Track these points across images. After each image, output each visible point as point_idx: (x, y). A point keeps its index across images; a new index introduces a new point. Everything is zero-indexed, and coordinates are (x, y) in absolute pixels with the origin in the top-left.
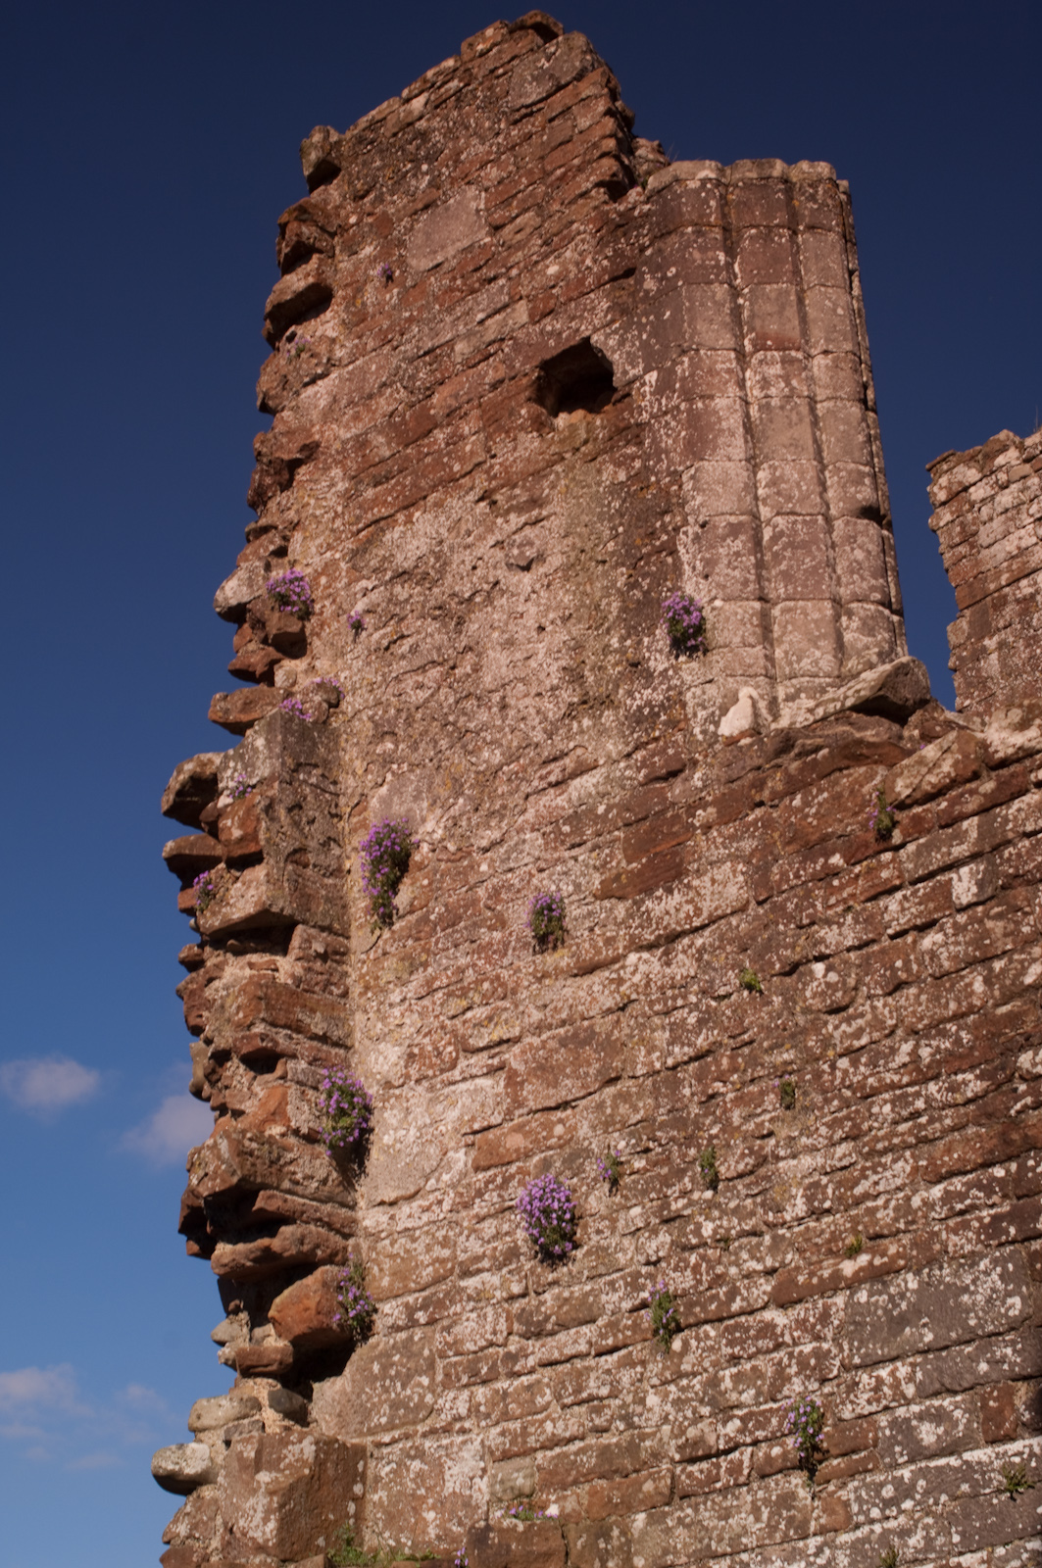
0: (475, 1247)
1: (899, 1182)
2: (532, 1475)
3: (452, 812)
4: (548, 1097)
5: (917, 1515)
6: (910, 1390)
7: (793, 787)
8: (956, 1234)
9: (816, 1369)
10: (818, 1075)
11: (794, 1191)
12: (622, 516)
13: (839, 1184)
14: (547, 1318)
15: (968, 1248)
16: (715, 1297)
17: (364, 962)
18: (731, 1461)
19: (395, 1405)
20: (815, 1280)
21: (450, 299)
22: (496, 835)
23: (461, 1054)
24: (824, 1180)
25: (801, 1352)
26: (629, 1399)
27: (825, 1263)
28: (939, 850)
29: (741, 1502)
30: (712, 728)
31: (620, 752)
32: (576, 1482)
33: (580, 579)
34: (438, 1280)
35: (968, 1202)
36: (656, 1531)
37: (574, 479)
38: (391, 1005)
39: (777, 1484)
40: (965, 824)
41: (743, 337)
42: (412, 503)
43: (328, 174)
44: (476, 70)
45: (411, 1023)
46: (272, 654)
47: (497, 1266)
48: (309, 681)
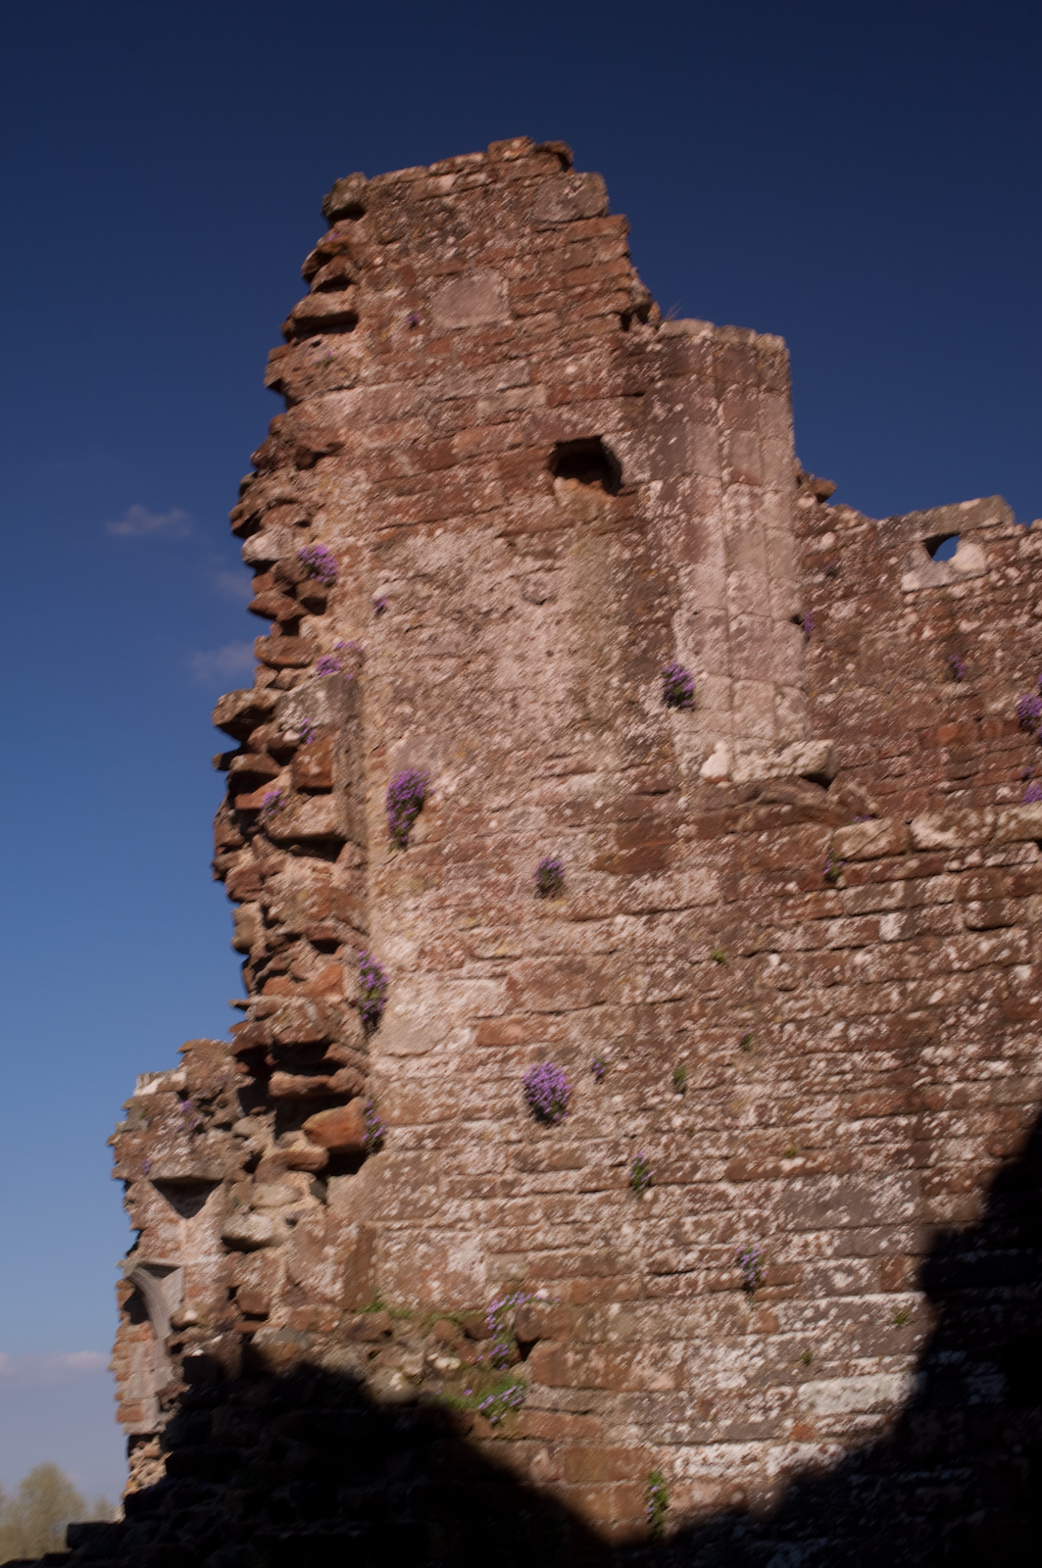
0: (476, 1101)
1: (828, 1115)
2: (524, 1268)
3: (464, 774)
4: (545, 1005)
5: (828, 1330)
6: (829, 1251)
7: (760, 826)
8: (870, 1156)
9: (760, 1227)
10: (770, 1032)
11: (748, 1107)
12: (626, 587)
13: (781, 1109)
14: (541, 1162)
15: (877, 1167)
16: (680, 1168)
17: (380, 872)
18: (688, 1278)
19: (405, 1203)
20: (761, 1169)
21: (472, 360)
22: (505, 802)
23: (467, 958)
24: (772, 1104)
25: (747, 1215)
26: (609, 1226)
27: (768, 1159)
28: (873, 899)
29: (697, 1306)
30: (695, 767)
31: (616, 766)
32: (561, 1276)
34: (442, 1119)
35: (880, 1137)
36: (628, 1318)
37: (585, 545)
38: (406, 910)
39: (724, 1298)
40: (894, 885)
41: (722, 469)
42: (434, 519)
43: (354, 211)
44: (502, 173)
45: (423, 928)
46: (295, 607)
47: (497, 1117)
48: (328, 637)
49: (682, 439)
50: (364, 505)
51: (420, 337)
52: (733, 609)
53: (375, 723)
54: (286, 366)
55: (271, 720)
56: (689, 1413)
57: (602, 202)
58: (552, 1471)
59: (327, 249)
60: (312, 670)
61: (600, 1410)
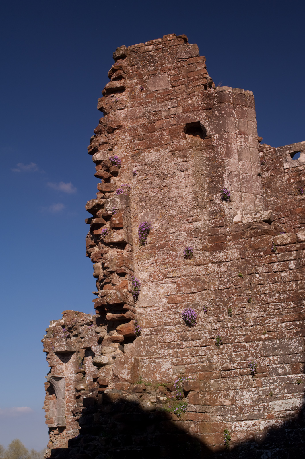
0: (168, 320)
1: (275, 321)
2: (184, 370)
3: (162, 223)
4: (188, 291)
5: (277, 386)
6: (277, 362)
7: (252, 236)
8: (288, 333)
9: (255, 355)
10: (256, 297)
11: (251, 320)
12: (209, 166)
13: (261, 320)
14: (188, 338)
15: (290, 336)
16: (231, 338)
17: (137, 252)
18: (234, 371)
19: (147, 351)
20: (255, 338)
21: (160, 100)
22: (174, 231)
23: (164, 278)
24: (258, 319)
25: (251, 352)
26: (210, 356)
27: (257, 335)
28: (286, 257)
29: (237, 380)
30: (231, 219)
31: (207, 219)
32: (196, 372)
33: (197, 177)
34: (158, 326)
35: (291, 328)
36: (216, 384)
37: (196, 154)
38: (145, 263)
39: (245, 377)
40: (293, 252)
41: (236, 130)
42: (150, 147)
43: (123, 57)
44: (167, 44)
45: (151, 269)
46: (109, 174)
47: (175, 325)
48: (119, 183)
49: (224, 122)
50: (128, 144)
51: (144, 93)
52: (241, 172)
53: (134, 208)
54: (103, 103)
55: (103, 208)
56: (236, 412)
57: (198, 52)
58: (196, 430)
59: (116, 68)
60: (115, 193)
61: (209, 412)
